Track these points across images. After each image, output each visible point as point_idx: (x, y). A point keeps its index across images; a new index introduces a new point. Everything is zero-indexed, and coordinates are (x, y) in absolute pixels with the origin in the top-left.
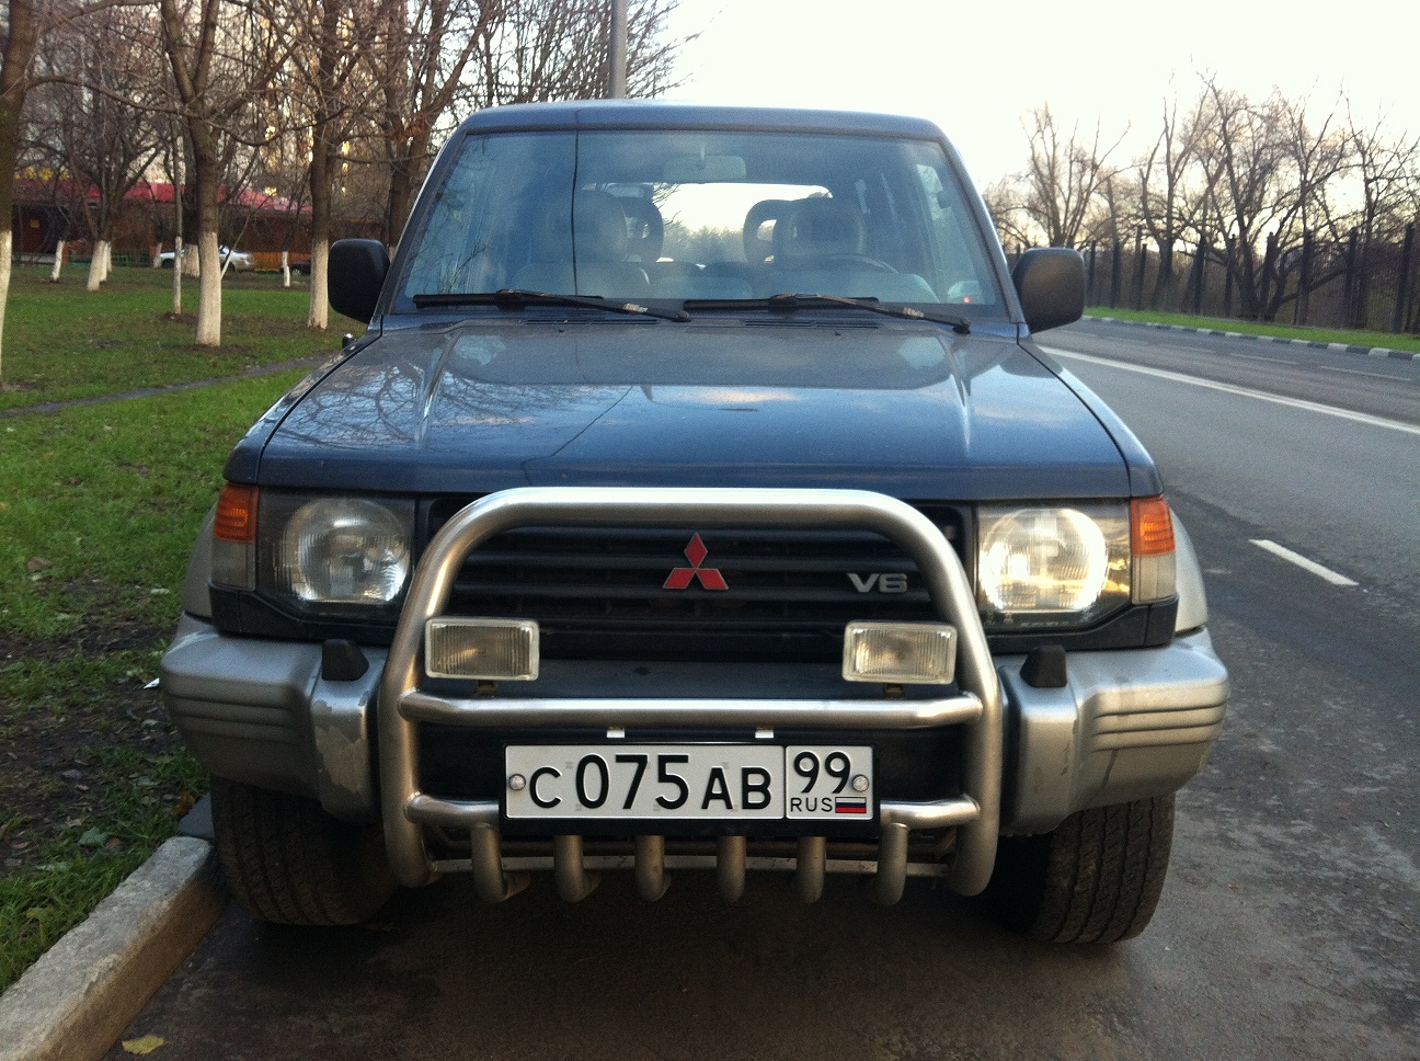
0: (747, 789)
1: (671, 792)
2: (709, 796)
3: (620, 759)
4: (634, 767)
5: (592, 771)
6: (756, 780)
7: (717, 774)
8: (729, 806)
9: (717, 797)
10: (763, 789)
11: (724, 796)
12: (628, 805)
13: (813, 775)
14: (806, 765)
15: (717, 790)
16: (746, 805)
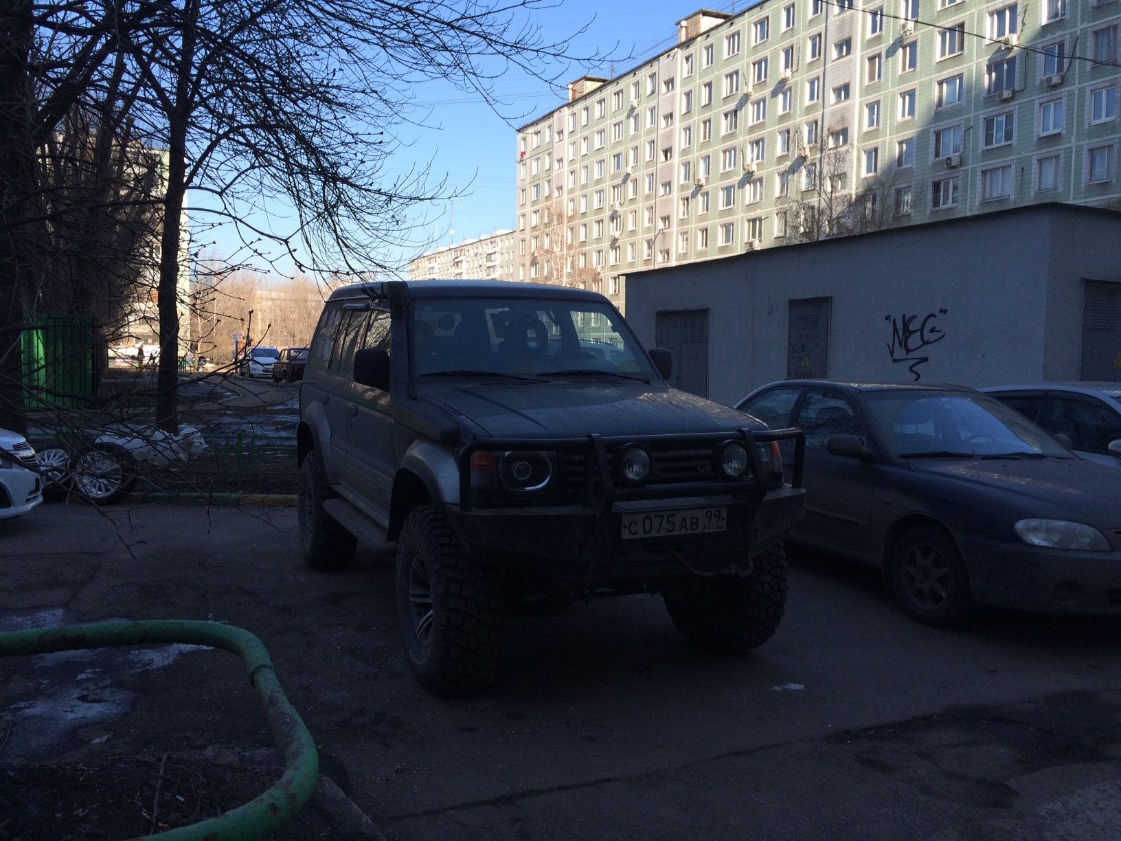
0: (692, 524)
1: (671, 527)
2: (682, 527)
3: (656, 517)
4: (659, 519)
5: (648, 522)
6: (695, 520)
7: (684, 519)
8: (687, 529)
9: (684, 527)
10: (697, 523)
11: (686, 527)
12: (658, 532)
13: (710, 518)
14: (709, 514)
15: (683, 525)
16: (692, 529)
